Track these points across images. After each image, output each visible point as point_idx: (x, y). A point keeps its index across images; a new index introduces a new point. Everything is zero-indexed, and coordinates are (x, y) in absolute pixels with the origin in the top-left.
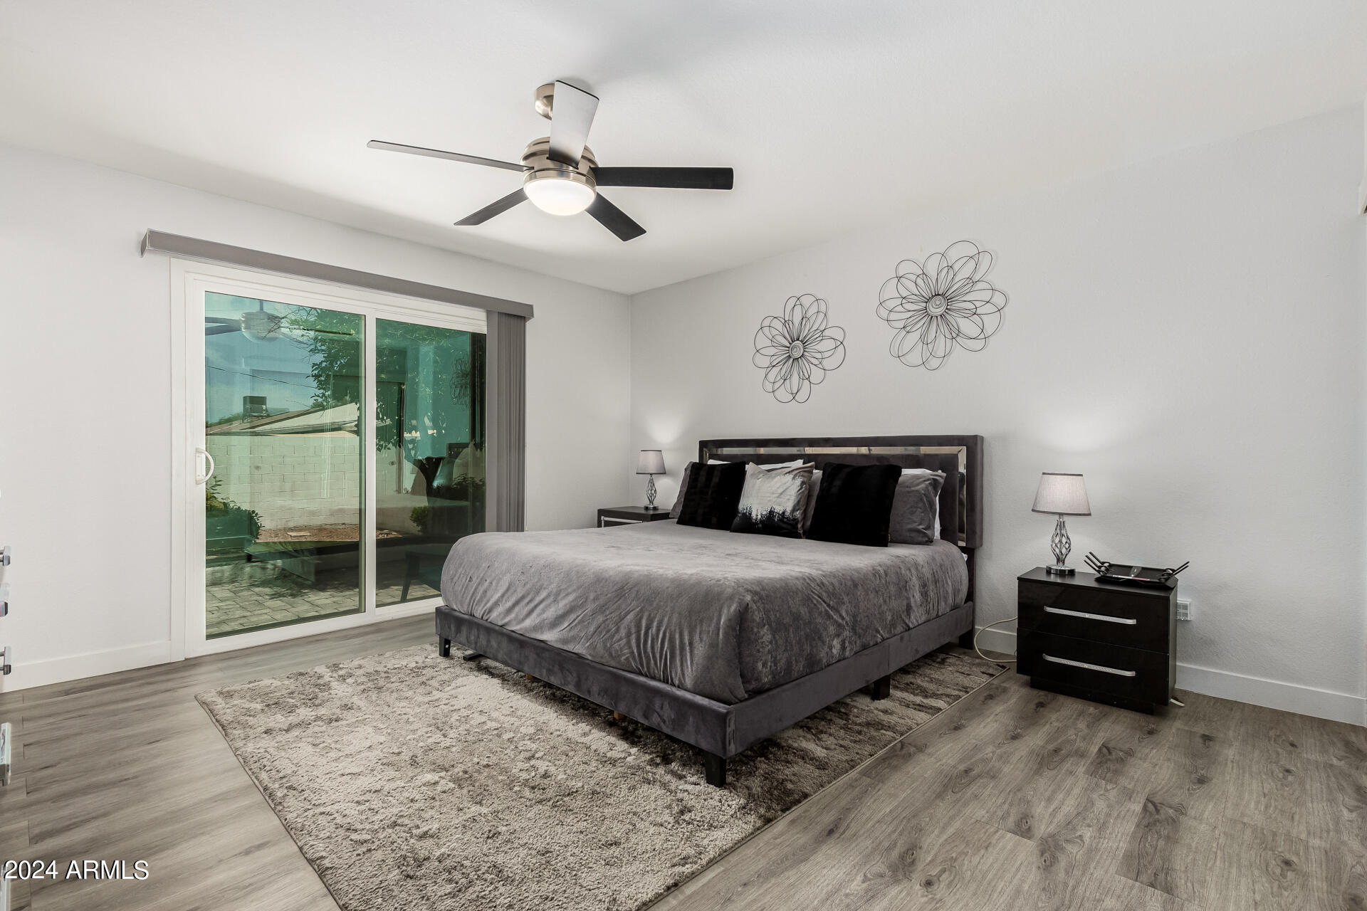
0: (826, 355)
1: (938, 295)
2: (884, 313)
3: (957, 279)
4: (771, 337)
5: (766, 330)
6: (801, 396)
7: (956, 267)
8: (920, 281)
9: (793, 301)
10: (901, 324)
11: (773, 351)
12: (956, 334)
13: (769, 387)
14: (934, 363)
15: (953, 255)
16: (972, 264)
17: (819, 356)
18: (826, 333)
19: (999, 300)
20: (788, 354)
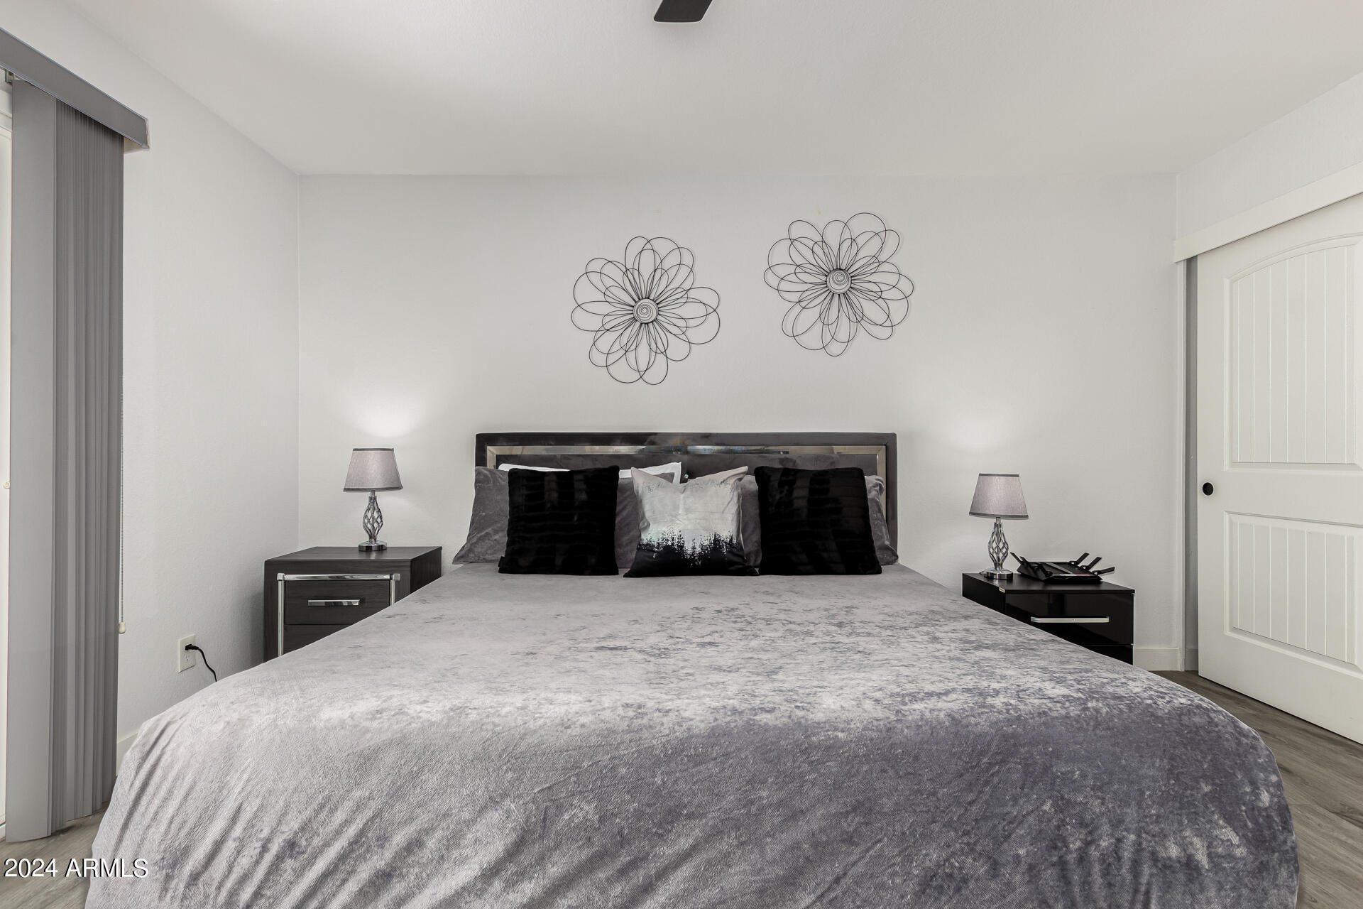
0: (691, 323)
1: (840, 269)
2: (774, 281)
3: (861, 255)
4: (603, 289)
5: (595, 278)
6: (653, 375)
7: (860, 241)
8: (817, 249)
9: (639, 244)
10: (795, 297)
11: (607, 308)
12: (860, 318)
13: (600, 360)
14: (835, 348)
15: (857, 227)
16: (876, 243)
17: (681, 323)
18: (692, 294)
19: (905, 285)
20: (632, 316)
